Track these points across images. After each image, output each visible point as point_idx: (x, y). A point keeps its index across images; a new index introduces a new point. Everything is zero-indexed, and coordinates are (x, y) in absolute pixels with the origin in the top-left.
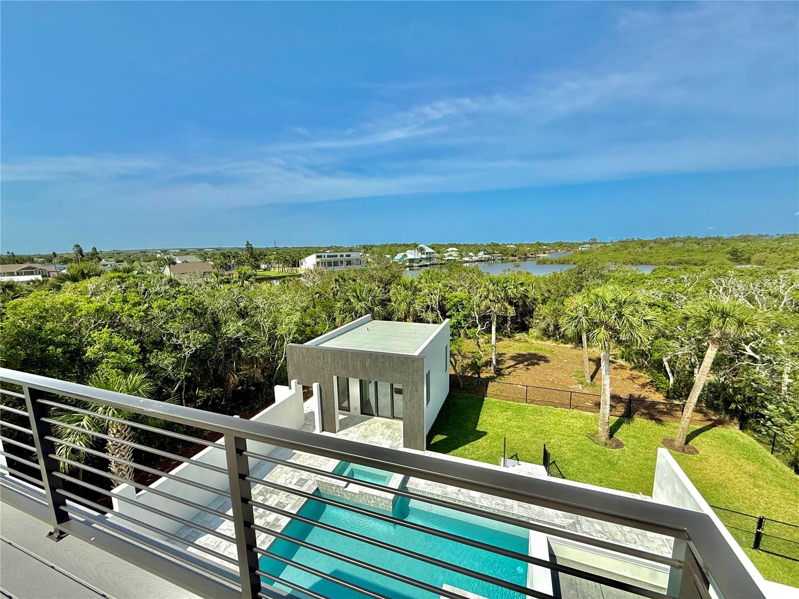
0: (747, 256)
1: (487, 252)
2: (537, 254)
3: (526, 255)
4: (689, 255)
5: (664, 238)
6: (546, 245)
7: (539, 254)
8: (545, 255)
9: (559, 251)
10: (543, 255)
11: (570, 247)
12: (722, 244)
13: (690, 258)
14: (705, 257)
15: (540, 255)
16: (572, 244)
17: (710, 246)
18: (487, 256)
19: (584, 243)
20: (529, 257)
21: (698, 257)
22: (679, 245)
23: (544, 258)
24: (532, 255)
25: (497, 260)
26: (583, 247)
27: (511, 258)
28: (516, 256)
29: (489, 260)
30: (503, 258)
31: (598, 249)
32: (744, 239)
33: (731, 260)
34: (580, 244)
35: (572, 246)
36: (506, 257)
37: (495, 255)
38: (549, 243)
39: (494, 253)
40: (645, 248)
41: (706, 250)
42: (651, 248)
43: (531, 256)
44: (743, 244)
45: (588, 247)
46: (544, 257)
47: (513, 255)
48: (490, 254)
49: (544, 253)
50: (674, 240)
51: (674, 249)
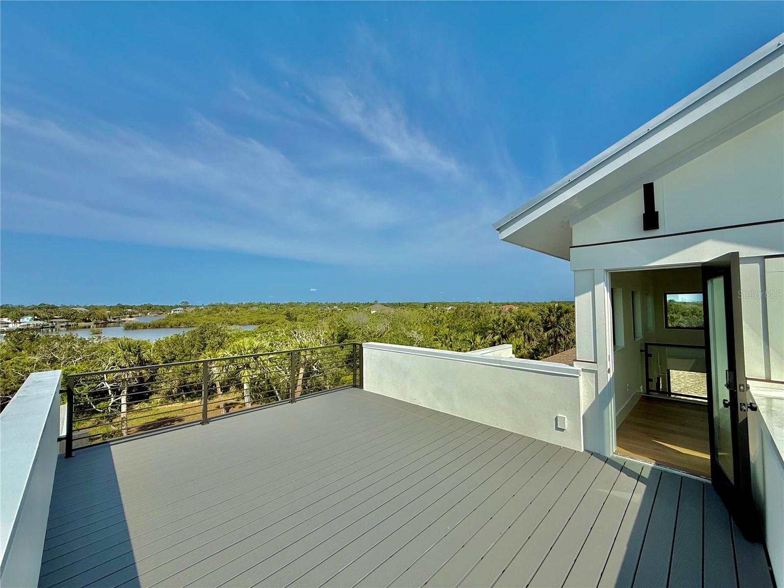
0: (295, 316)
1: (38, 316)
2: (122, 318)
3: (105, 319)
4: (264, 317)
5: (244, 303)
6: (131, 308)
7: (124, 317)
8: (132, 319)
9: (149, 314)
10: (130, 319)
11: (161, 310)
12: (280, 308)
13: (265, 319)
14: (273, 318)
15: (126, 319)
16: (163, 307)
17: (274, 310)
18: (39, 322)
19: (177, 307)
20: (110, 322)
21: (270, 318)
22: (255, 309)
23: (134, 323)
24: (115, 319)
25: (58, 326)
26: (176, 311)
27: (83, 324)
28: (90, 321)
29: (43, 328)
30: (70, 324)
31: (192, 312)
32: (291, 305)
33: (287, 319)
34: (172, 308)
35: (163, 309)
36: (75, 323)
37: (53, 320)
38: (134, 306)
39: (53, 318)
40: (233, 312)
41: (273, 313)
42: (237, 311)
43: (113, 321)
44: (292, 309)
45: (181, 311)
46: (131, 321)
47: (85, 321)
48: (45, 319)
49: (131, 317)
50: (251, 305)
51: (253, 312)
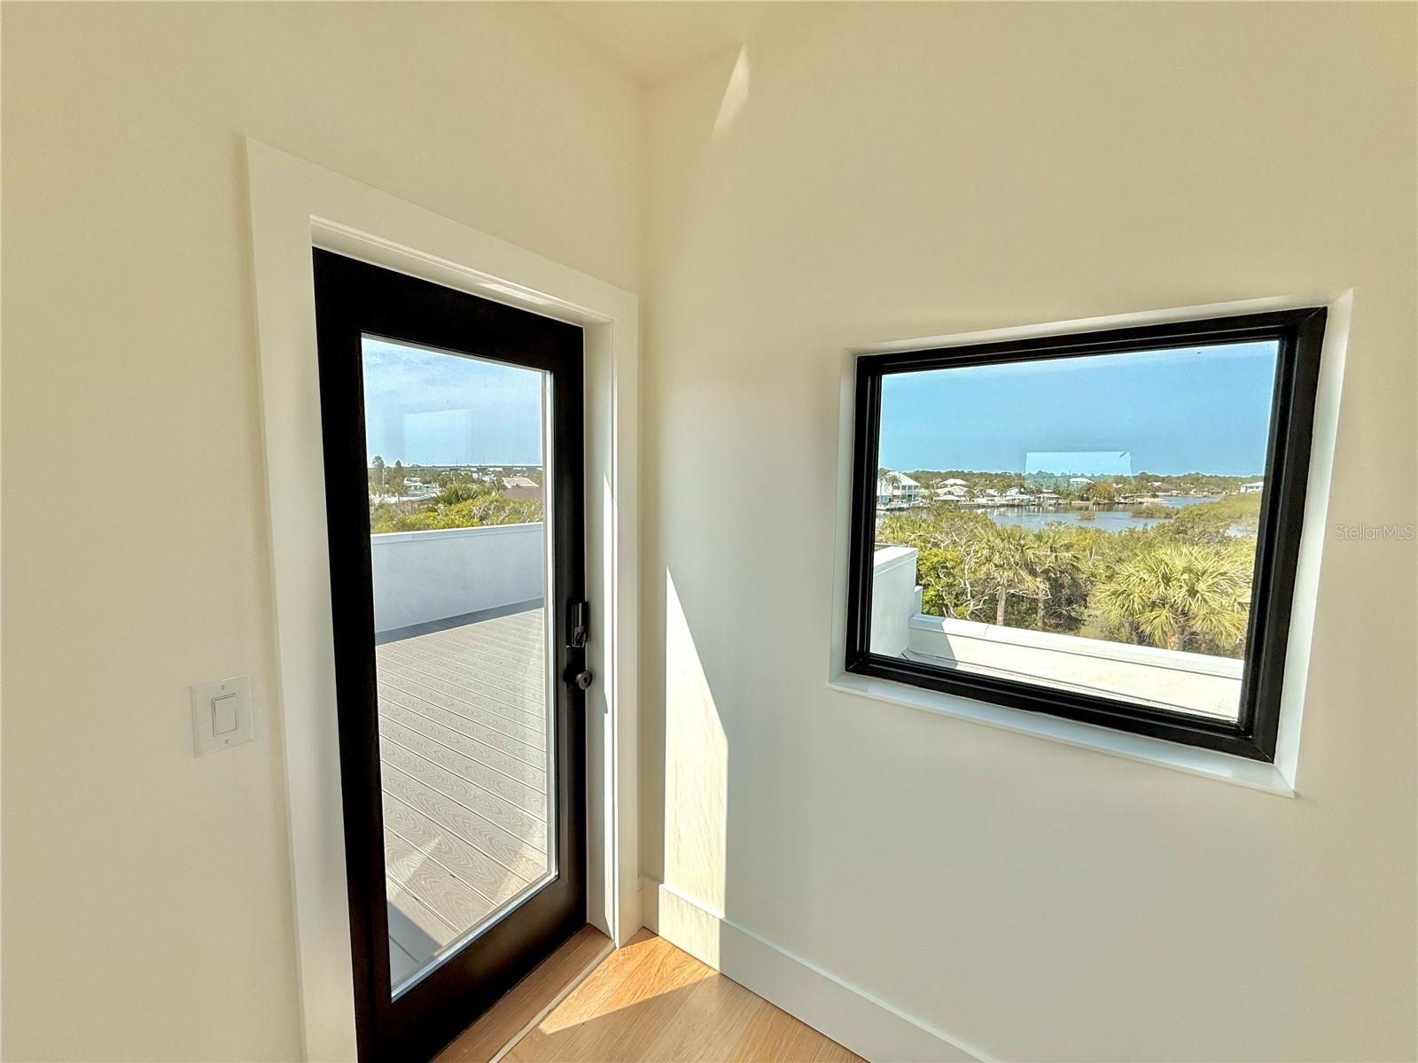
1: (1026, 489)
3: (1111, 498)
6: (1163, 480)
7: (1142, 497)
8: (1156, 500)
9: (1192, 492)
10: (1153, 500)
11: (1218, 486)
15: (1144, 500)
16: (1225, 479)
18: (1025, 497)
20: (1118, 503)
23: (1151, 507)
24: (1125, 498)
25: (1045, 505)
26: (1251, 488)
27: (1078, 503)
28: (1088, 499)
29: (1028, 505)
30: (1060, 501)
34: (1244, 481)
35: (1223, 484)
36: (1067, 501)
37: (1042, 495)
39: (1042, 492)
46: (1152, 503)
48: (1031, 493)
